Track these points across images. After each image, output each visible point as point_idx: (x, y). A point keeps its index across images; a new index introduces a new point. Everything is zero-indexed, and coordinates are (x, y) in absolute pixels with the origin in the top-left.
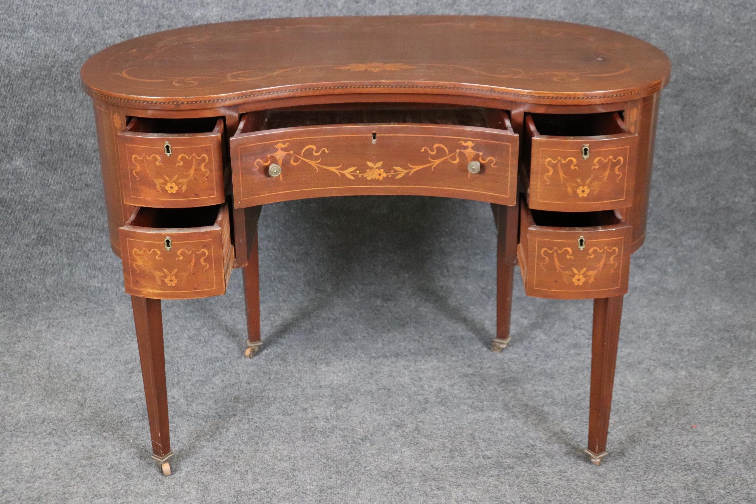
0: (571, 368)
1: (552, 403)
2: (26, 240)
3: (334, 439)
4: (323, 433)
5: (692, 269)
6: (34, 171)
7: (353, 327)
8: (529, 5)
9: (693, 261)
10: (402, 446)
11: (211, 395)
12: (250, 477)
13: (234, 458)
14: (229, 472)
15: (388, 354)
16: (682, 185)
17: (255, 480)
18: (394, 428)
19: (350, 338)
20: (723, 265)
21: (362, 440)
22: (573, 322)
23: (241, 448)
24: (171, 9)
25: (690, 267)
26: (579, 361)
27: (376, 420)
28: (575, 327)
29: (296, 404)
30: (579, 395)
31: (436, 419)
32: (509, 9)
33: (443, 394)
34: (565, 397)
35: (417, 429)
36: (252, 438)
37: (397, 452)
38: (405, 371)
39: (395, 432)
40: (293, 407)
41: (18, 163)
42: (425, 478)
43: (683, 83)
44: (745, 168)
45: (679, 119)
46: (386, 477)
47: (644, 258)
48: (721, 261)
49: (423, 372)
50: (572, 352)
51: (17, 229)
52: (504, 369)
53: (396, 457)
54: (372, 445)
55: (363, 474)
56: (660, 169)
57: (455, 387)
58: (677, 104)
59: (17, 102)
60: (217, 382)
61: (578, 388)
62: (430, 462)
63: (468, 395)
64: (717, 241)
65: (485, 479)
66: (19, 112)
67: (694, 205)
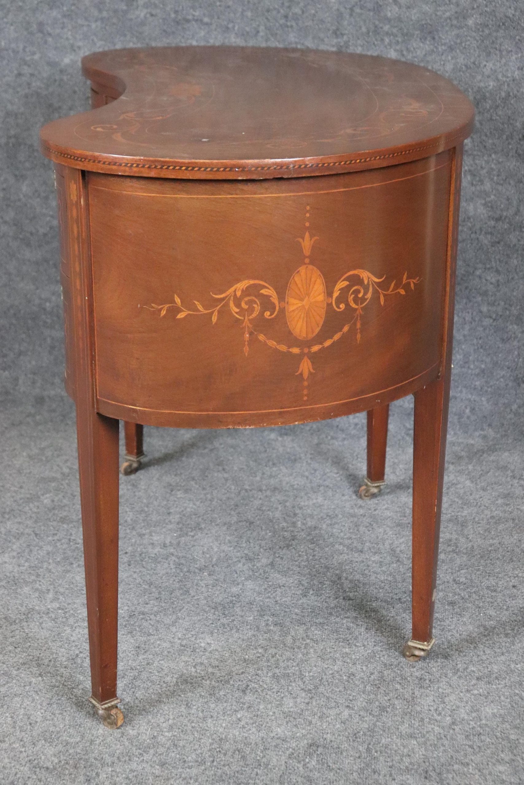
0: (493, 517)
1: (453, 551)
3: (166, 565)
4: (155, 560)
7: (231, 458)
8: (474, 63)
10: (246, 579)
11: (33, 515)
12: (51, 595)
13: (38, 576)
14: (26, 589)
15: (264, 488)
17: (56, 599)
18: (243, 560)
19: (224, 469)
21: (200, 570)
22: (513, 471)
23: (50, 567)
24: (34, 53)
26: (505, 512)
27: (224, 551)
28: (514, 477)
29: (133, 528)
30: (491, 545)
31: (300, 556)
32: (449, 67)
33: (317, 532)
34: (473, 546)
35: (272, 564)
36: (66, 558)
37: (238, 584)
38: (279, 506)
39: (244, 565)
40: (128, 531)
42: (262, 612)
46: (215, 608)
49: (301, 508)
50: (500, 501)
52: (405, 513)
53: (235, 590)
54: (209, 575)
55: (188, 602)
57: (336, 526)
60: (45, 501)
61: (492, 538)
62: (274, 598)
63: (348, 535)
65: (338, 620)
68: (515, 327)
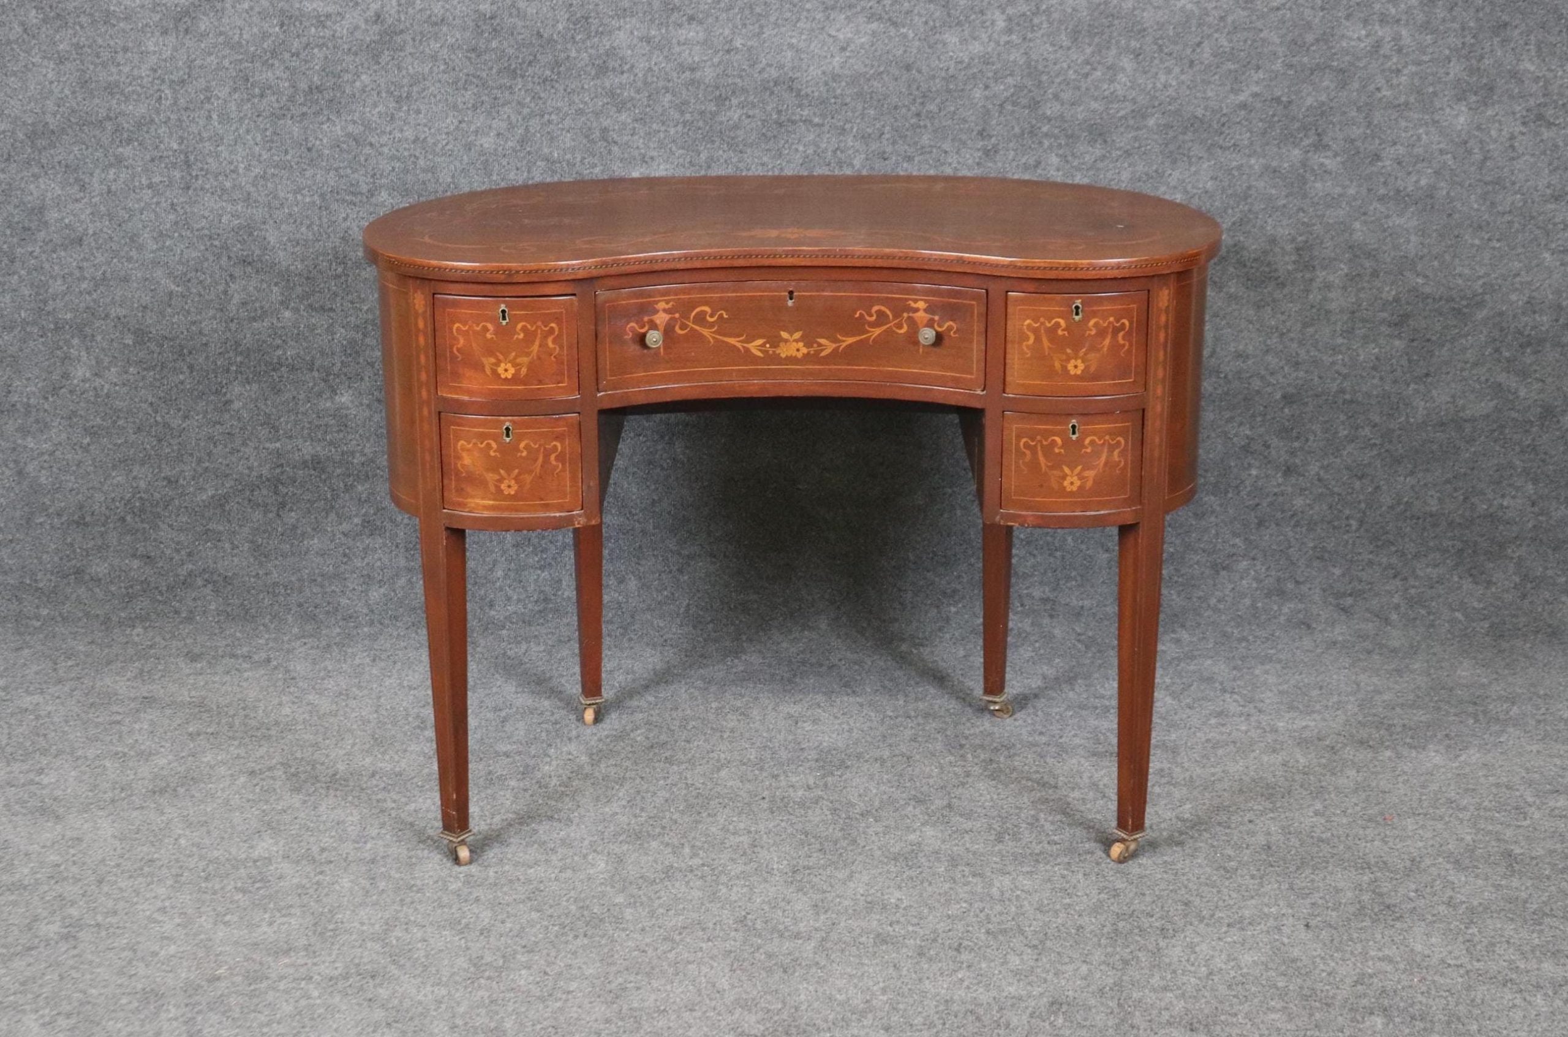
0: (1208, 741)
1: (1168, 783)
2: (345, 527)
3: (818, 811)
4: (802, 804)
5: (1432, 617)
6: (367, 413)
7: (859, 678)
8: (1156, 171)
9: (1434, 604)
10: (923, 824)
11: (630, 755)
12: (687, 850)
13: (664, 828)
14: (654, 844)
15: (913, 714)
16: (1412, 473)
17: (694, 855)
18: (913, 803)
19: (854, 692)
20: (1485, 612)
21: (862, 815)
22: (1221, 683)
23: (674, 817)
24: (594, 166)
25: (1429, 613)
26: (1222, 734)
27: (885, 793)
28: (1224, 690)
29: (761, 769)
30: (1213, 775)
31: (981, 795)
32: (1125, 176)
33: (994, 765)
34: (1191, 777)
35: (949, 806)
36: (690, 806)
37: (915, 831)
38: (939, 736)
39: (915, 808)
40: (757, 772)
41: (343, 400)
42: (954, 861)
43: (1408, 303)
44: (1518, 449)
45: (1404, 362)
46: (895, 859)
47: (1350, 595)
48: (1481, 606)
49: (967, 738)
50: (1213, 721)
51: (332, 507)
52: (1098, 739)
53: (912, 837)
54: (876, 821)
55: (860, 854)
56: (1375, 444)
57: (1017, 758)
58: (1399, 337)
59: (352, 303)
60: (639, 739)
61: (1212, 766)
62: (964, 845)
63: (1035, 768)
64: (1474, 572)
65: (1048, 867)
66: (353, 319)
67: (1434, 509)
68: (1212, 498)
